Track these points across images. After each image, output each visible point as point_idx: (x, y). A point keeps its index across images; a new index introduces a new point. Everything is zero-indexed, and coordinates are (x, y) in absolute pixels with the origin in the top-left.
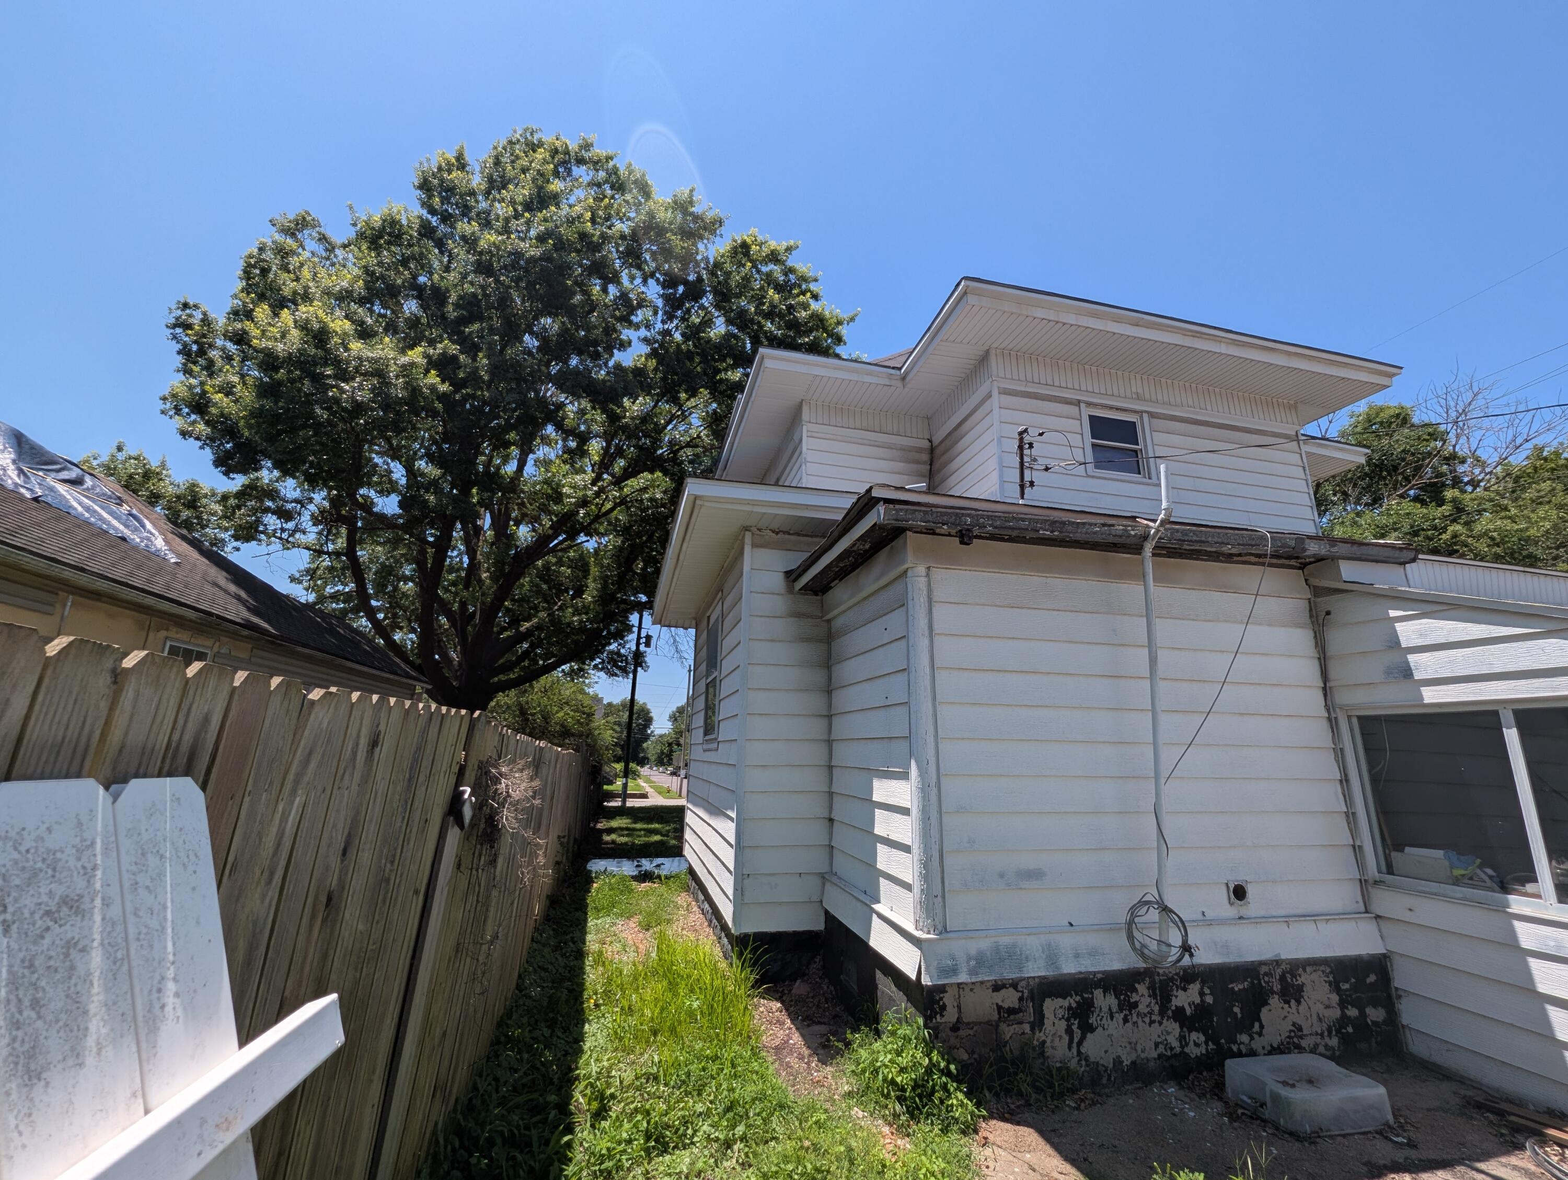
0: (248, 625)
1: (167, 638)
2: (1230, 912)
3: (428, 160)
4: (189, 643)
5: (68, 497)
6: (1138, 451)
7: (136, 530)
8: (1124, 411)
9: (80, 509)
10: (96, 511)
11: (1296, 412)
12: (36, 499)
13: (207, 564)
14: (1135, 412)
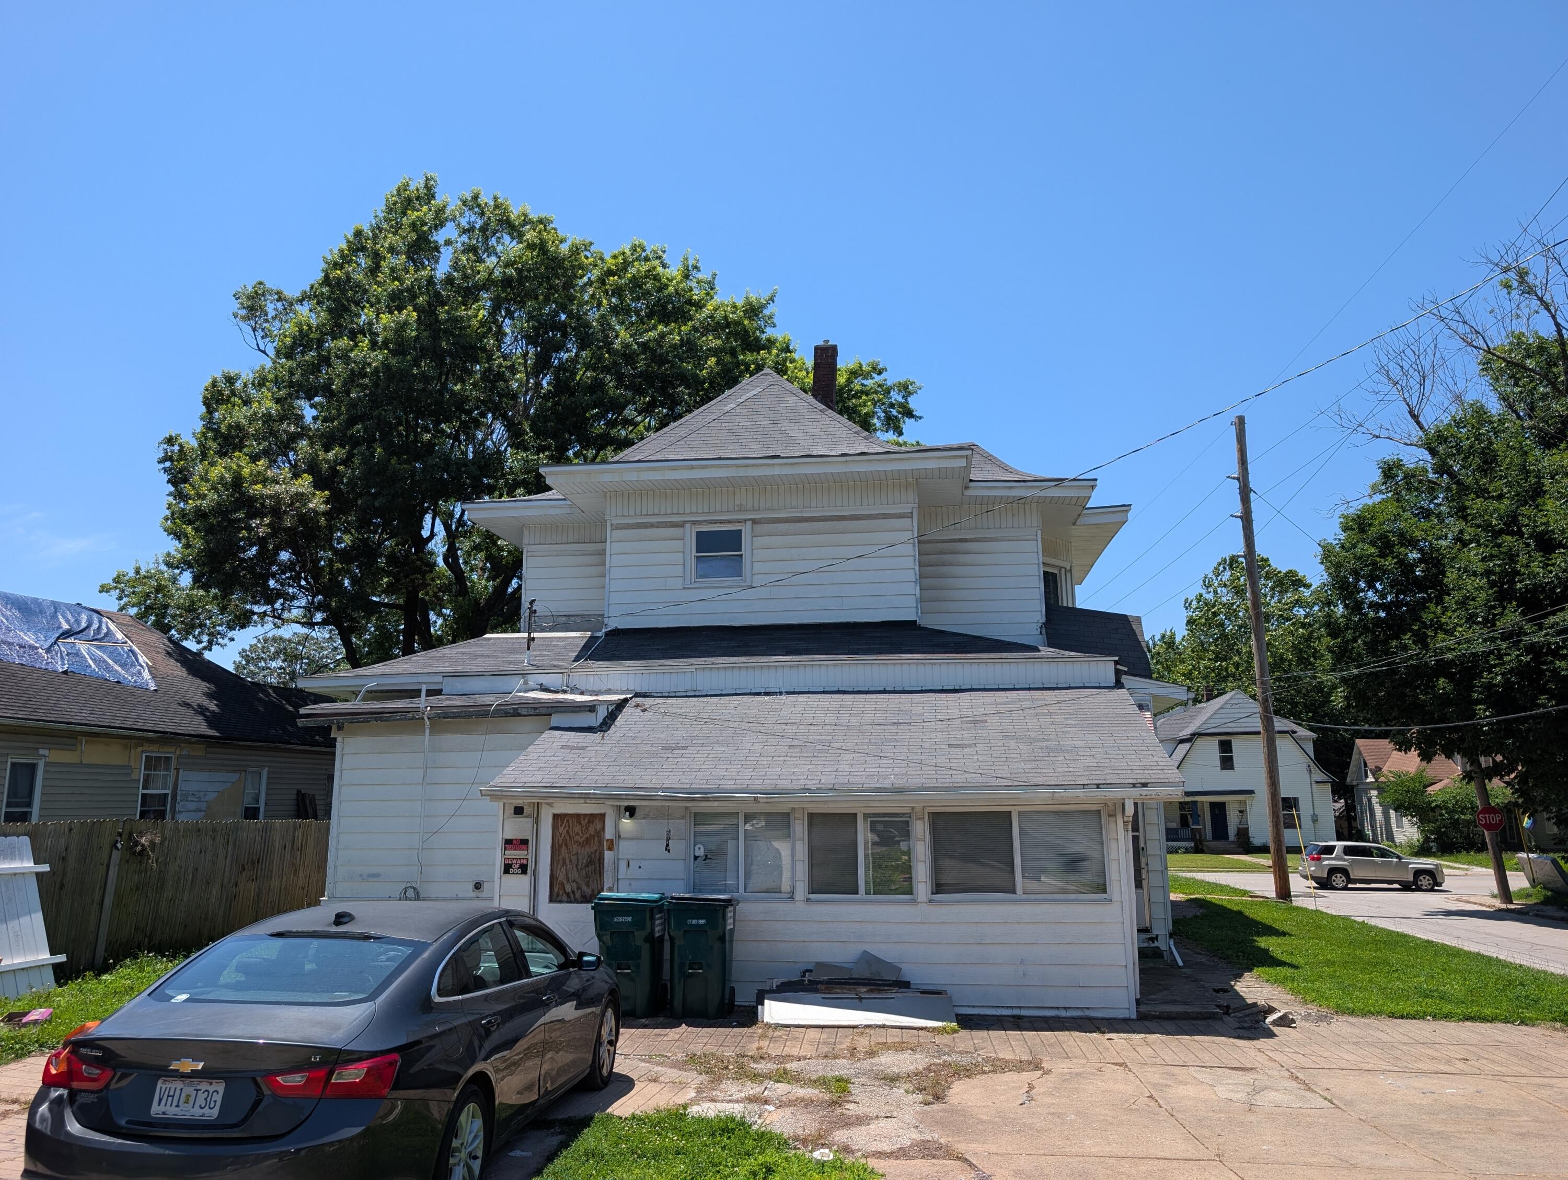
0: (199, 736)
1: (143, 751)
2: (473, 894)
3: (331, 250)
4: (159, 752)
5: (87, 656)
6: (741, 556)
7: (132, 666)
8: (729, 522)
9: (93, 666)
10: (104, 661)
11: (916, 488)
12: (65, 672)
13: (184, 679)
14: (739, 521)
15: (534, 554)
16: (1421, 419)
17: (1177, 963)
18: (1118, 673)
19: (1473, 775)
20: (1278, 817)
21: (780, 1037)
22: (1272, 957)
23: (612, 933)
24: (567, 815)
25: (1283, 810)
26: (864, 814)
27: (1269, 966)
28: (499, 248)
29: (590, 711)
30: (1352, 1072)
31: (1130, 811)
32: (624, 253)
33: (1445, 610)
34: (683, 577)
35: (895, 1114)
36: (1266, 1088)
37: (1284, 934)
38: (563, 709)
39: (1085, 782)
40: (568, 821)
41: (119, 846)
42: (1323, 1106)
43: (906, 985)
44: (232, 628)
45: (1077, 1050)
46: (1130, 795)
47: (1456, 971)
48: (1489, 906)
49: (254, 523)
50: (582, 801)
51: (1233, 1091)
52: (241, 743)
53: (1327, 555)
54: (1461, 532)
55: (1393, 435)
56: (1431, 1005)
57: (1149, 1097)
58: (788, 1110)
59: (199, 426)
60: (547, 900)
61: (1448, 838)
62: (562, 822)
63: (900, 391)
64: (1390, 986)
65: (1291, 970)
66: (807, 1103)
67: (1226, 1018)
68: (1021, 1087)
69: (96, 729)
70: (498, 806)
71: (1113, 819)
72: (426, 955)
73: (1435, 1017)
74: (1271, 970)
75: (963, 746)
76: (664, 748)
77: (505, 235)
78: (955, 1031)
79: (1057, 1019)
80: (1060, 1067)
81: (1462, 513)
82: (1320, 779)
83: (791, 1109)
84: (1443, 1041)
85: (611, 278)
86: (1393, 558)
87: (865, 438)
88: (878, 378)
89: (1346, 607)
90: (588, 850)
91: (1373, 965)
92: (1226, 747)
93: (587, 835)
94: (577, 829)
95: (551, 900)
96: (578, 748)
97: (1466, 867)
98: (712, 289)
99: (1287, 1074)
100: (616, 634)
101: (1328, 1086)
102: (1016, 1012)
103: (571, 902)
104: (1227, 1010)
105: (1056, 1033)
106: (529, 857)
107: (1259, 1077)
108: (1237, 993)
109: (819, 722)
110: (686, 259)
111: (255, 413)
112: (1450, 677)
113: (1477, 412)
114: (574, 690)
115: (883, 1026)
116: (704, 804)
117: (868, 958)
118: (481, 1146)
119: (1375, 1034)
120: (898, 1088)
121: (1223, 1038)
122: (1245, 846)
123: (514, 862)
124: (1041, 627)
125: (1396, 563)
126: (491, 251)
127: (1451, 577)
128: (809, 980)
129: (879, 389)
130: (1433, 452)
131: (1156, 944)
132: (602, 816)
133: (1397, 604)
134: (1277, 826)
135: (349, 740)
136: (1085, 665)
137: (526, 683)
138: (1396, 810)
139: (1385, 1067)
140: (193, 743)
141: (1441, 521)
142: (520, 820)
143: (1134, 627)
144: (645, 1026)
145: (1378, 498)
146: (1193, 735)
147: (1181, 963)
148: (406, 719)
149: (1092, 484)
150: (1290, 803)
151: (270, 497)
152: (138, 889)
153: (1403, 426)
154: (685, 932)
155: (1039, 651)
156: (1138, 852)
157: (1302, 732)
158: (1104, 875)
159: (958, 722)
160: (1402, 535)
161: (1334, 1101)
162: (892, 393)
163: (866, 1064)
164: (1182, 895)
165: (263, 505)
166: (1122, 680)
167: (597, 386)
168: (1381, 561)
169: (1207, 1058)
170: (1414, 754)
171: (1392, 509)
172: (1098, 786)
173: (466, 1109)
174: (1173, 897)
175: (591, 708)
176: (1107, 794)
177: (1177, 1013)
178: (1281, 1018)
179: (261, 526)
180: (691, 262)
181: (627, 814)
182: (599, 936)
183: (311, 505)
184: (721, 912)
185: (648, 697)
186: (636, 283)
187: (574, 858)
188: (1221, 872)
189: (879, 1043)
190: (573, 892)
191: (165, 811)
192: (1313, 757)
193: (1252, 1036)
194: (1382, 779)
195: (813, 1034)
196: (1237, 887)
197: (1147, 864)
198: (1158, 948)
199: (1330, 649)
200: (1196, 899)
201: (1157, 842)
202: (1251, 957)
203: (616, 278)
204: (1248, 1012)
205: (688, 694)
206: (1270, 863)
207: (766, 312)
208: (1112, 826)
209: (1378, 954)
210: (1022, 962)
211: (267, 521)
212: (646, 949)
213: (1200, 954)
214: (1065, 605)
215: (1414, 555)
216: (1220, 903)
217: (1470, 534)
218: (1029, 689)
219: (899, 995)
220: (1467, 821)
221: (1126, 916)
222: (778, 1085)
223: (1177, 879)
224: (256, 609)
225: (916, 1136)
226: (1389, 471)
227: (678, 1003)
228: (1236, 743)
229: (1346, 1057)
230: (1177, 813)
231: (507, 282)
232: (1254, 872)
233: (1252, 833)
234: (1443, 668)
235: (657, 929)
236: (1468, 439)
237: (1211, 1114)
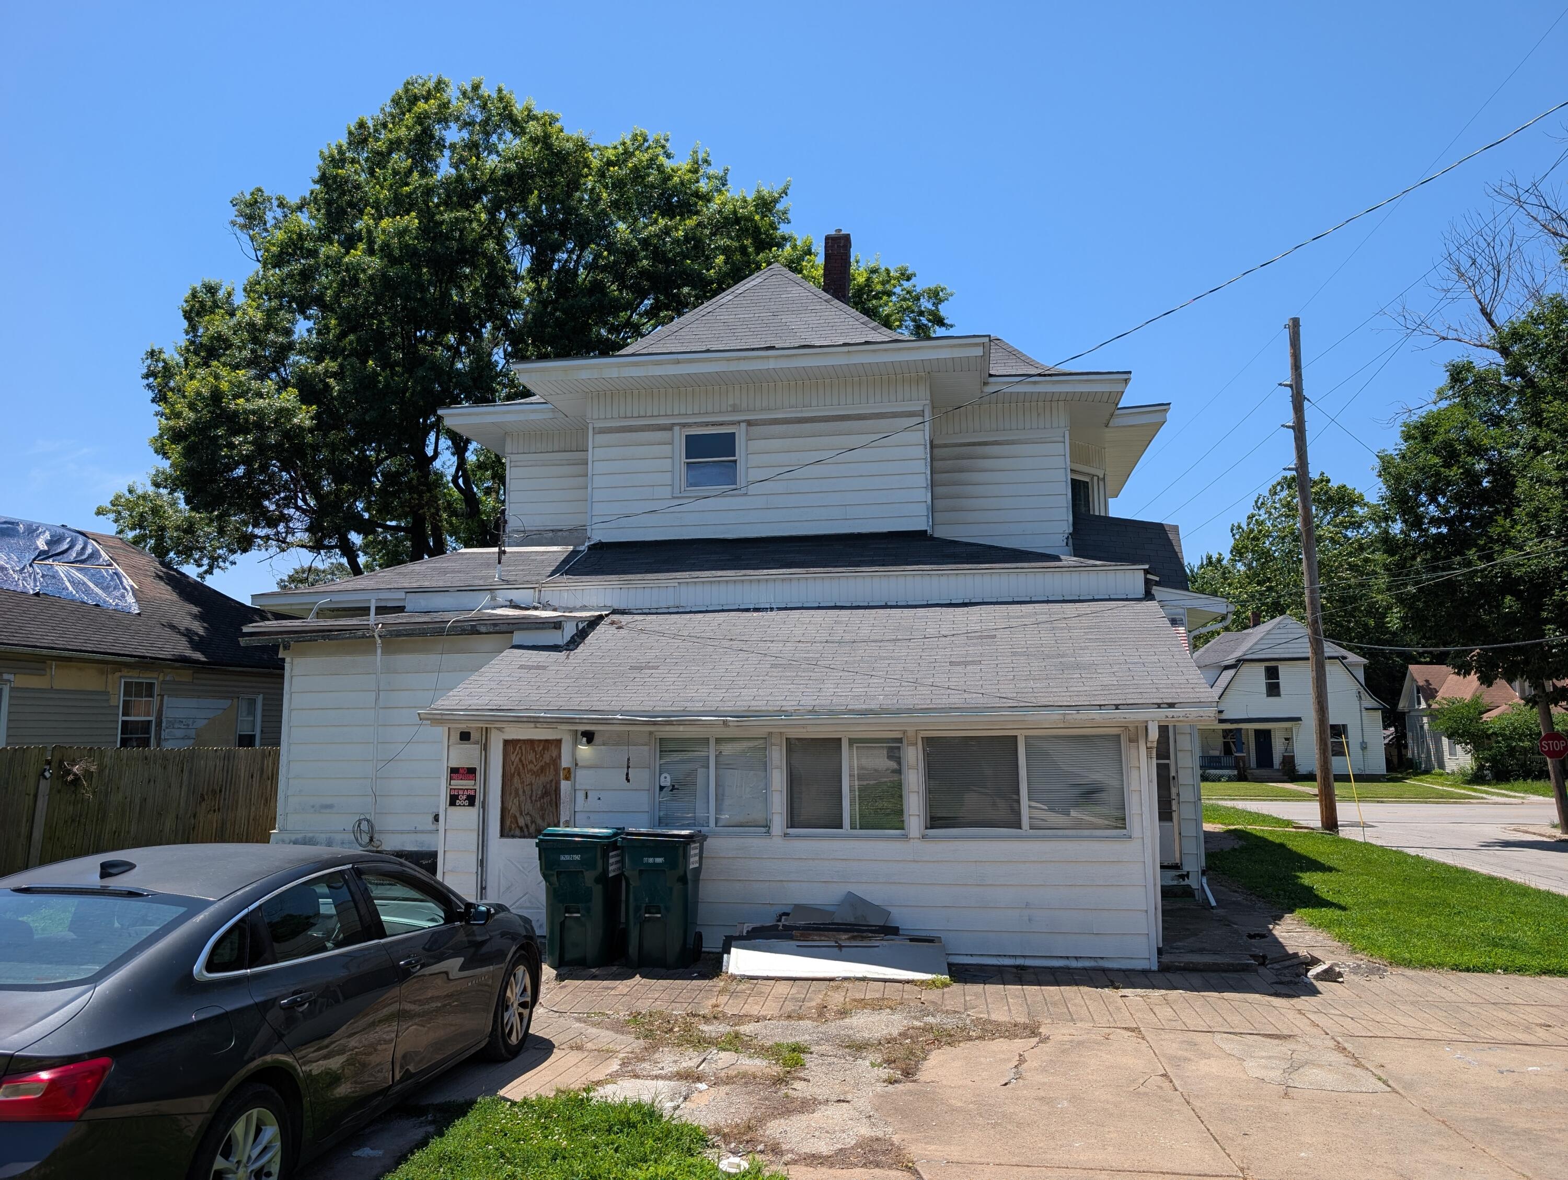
0: (183, 660)
1: (121, 677)
4: (139, 677)
5: (65, 579)
6: (735, 461)
7: (115, 589)
8: (721, 424)
9: (71, 588)
10: (84, 583)
11: (928, 384)
12: (37, 594)
13: (173, 603)
14: (733, 423)
15: (518, 464)
16: (1493, 317)
17: (1209, 903)
18: (1147, 582)
19: (1538, 699)
20: (1326, 744)
21: (743, 992)
22: (1316, 896)
23: (559, 874)
24: (519, 740)
25: (1332, 737)
26: (850, 739)
27: (1313, 907)
28: (501, 147)
29: (555, 628)
30: (1412, 1043)
31: (1154, 735)
32: (624, 144)
33: (1515, 522)
34: (672, 485)
35: (849, 1097)
36: (1307, 1063)
37: (1330, 869)
38: (525, 626)
39: (1103, 703)
40: (520, 748)
41: (47, 774)
42: (1377, 1089)
43: (890, 931)
44: (233, 552)
45: (1084, 1011)
46: (1154, 719)
47: (1528, 914)
48: (1549, 837)
49: (237, 440)
50: (532, 725)
51: (1265, 1067)
52: (231, 669)
53: (1386, 467)
54: (1535, 439)
55: (1462, 336)
56: (1502, 955)
57: (1162, 1075)
58: (724, 1089)
59: (183, 340)
60: (498, 835)
61: (1503, 765)
62: (515, 749)
63: (930, 297)
64: (1452, 933)
65: (1338, 912)
66: (747, 1079)
67: (1261, 970)
68: (1009, 1060)
69: (66, 654)
70: (441, 732)
71: (1135, 744)
72: (199, 918)
73: (1506, 970)
74: (1315, 912)
75: (966, 664)
76: (632, 668)
77: (507, 133)
78: (945, 985)
79: (1067, 970)
80: (1059, 1033)
81: (1536, 418)
82: (1370, 706)
83: (727, 1088)
84: (1519, 1001)
85: (611, 169)
86: (1459, 468)
87: (873, 329)
88: (906, 284)
89: (1405, 521)
90: (543, 779)
91: (1429, 907)
92: (1272, 673)
93: (542, 763)
94: (531, 756)
95: (502, 835)
96: (538, 667)
97: (1522, 795)
98: (724, 185)
99: (1332, 1044)
100: (599, 547)
101: (1383, 1062)
102: (1019, 962)
103: (524, 837)
104: (1263, 960)
105: (1062, 988)
106: (477, 788)
107: (1298, 1047)
108: (1276, 940)
109: (809, 639)
110: (695, 152)
111: (239, 323)
112: (1518, 595)
113: (1557, 307)
114: (545, 607)
115: (864, 979)
116: (668, 728)
117: (853, 901)
118: (278, 1159)
119: (1436, 991)
120: (864, 1059)
121: (1257, 996)
122: (1290, 773)
123: (461, 792)
124: (1067, 538)
125: (1461, 474)
126: (492, 149)
127: (1522, 486)
128: (783, 926)
129: (908, 296)
130: (1505, 352)
131: (1187, 882)
132: (559, 742)
133: (1460, 518)
134: (1324, 754)
135: (297, 661)
136: (1111, 575)
137: (493, 598)
138: (1449, 737)
139: (1451, 1036)
140: (177, 668)
141: (1514, 428)
142: (466, 746)
143: (1171, 536)
144: (594, 977)
145: (1444, 404)
146: (1239, 661)
147: (1213, 903)
148: (356, 638)
149: (1125, 376)
150: (1339, 731)
151: (254, 412)
152: (73, 821)
153: (1473, 327)
154: (641, 871)
155: (1060, 560)
156: (1165, 779)
157: (1352, 657)
158: (1123, 808)
159: (964, 637)
160: (1468, 442)
161: (1390, 1082)
162: (922, 300)
163: (834, 1027)
164: (1220, 826)
165: (247, 420)
166: (1153, 592)
167: (597, 287)
168: (1445, 472)
169: (1236, 1021)
170: (1473, 678)
171: (1460, 415)
172: (1117, 707)
173: (244, 1117)
174: (1208, 827)
175: (557, 625)
176: (1126, 716)
177: (1205, 964)
178: (1325, 971)
179: (243, 443)
180: (701, 155)
181: (585, 739)
182: (545, 876)
183: (295, 420)
184: (681, 849)
185: (626, 613)
186: (638, 175)
187: (527, 789)
188: (1265, 800)
189: (855, 1000)
190: (527, 826)
191: (149, 738)
192: (1364, 684)
193: (1291, 992)
194: (1435, 706)
195: (782, 987)
196: (1281, 817)
197: (1178, 795)
198: (1189, 886)
199: (1387, 568)
200: (1235, 830)
201: (1190, 770)
202: (1293, 896)
203: (616, 168)
204: (1287, 963)
205: (670, 610)
206: (1316, 791)
207: (780, 207)
208: (1133, 752)
209: (1436, 893)
210: (1027, 905)
211: (250, 438)
212: (598, 890)
213: (1236, 891)
214: (1097, 513)
215: (1481, 466)
216: (1261, 834)
217: (1545, 440)
218: (1048, 602)
219: (885, 943)
220: (1525, 748)
221: (1148, 852)
222: (722, 1054)
223: (1216, 809)
224: (257, 531)
225: (865, 1131)
226: (1457, 374)
227: (633, 950)
228: (1283, 669)
229: (1403, 1021)
230: (1220, 741)
231: (508, 179)
232: (1299, 801)
233: (1298, 761)
234: (1510, 584)
235: (611, 868)
236: (1546, 336)
237: (1237, 1101)
